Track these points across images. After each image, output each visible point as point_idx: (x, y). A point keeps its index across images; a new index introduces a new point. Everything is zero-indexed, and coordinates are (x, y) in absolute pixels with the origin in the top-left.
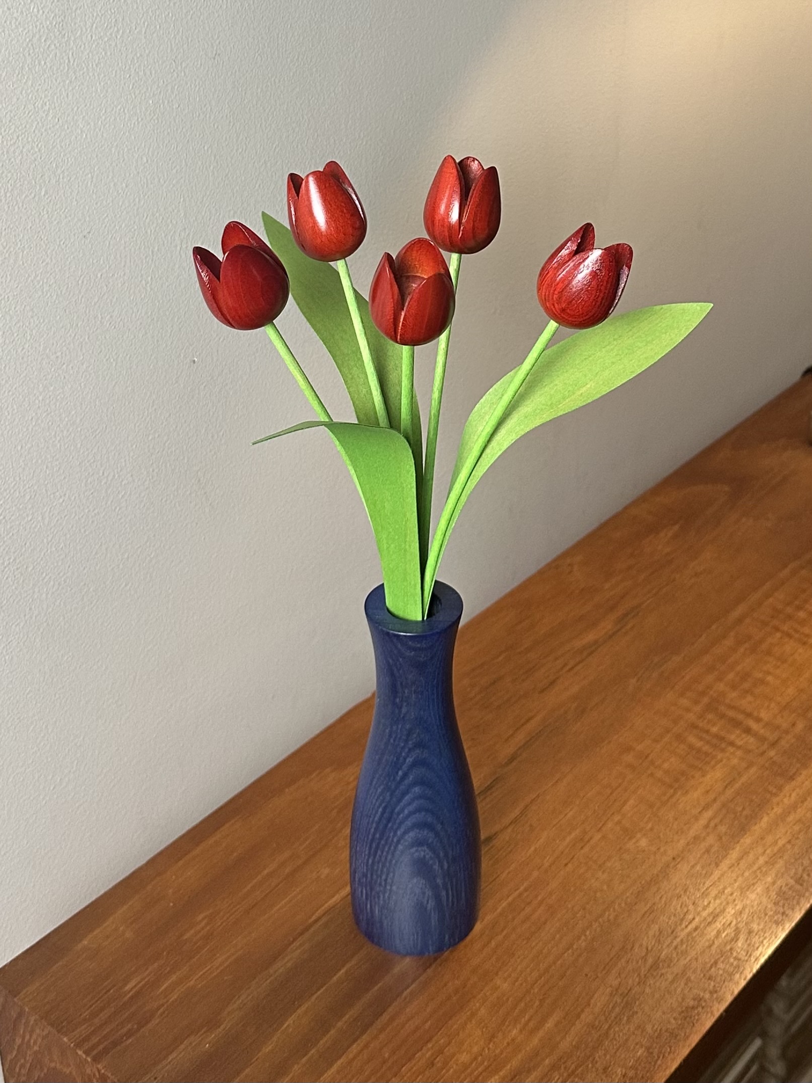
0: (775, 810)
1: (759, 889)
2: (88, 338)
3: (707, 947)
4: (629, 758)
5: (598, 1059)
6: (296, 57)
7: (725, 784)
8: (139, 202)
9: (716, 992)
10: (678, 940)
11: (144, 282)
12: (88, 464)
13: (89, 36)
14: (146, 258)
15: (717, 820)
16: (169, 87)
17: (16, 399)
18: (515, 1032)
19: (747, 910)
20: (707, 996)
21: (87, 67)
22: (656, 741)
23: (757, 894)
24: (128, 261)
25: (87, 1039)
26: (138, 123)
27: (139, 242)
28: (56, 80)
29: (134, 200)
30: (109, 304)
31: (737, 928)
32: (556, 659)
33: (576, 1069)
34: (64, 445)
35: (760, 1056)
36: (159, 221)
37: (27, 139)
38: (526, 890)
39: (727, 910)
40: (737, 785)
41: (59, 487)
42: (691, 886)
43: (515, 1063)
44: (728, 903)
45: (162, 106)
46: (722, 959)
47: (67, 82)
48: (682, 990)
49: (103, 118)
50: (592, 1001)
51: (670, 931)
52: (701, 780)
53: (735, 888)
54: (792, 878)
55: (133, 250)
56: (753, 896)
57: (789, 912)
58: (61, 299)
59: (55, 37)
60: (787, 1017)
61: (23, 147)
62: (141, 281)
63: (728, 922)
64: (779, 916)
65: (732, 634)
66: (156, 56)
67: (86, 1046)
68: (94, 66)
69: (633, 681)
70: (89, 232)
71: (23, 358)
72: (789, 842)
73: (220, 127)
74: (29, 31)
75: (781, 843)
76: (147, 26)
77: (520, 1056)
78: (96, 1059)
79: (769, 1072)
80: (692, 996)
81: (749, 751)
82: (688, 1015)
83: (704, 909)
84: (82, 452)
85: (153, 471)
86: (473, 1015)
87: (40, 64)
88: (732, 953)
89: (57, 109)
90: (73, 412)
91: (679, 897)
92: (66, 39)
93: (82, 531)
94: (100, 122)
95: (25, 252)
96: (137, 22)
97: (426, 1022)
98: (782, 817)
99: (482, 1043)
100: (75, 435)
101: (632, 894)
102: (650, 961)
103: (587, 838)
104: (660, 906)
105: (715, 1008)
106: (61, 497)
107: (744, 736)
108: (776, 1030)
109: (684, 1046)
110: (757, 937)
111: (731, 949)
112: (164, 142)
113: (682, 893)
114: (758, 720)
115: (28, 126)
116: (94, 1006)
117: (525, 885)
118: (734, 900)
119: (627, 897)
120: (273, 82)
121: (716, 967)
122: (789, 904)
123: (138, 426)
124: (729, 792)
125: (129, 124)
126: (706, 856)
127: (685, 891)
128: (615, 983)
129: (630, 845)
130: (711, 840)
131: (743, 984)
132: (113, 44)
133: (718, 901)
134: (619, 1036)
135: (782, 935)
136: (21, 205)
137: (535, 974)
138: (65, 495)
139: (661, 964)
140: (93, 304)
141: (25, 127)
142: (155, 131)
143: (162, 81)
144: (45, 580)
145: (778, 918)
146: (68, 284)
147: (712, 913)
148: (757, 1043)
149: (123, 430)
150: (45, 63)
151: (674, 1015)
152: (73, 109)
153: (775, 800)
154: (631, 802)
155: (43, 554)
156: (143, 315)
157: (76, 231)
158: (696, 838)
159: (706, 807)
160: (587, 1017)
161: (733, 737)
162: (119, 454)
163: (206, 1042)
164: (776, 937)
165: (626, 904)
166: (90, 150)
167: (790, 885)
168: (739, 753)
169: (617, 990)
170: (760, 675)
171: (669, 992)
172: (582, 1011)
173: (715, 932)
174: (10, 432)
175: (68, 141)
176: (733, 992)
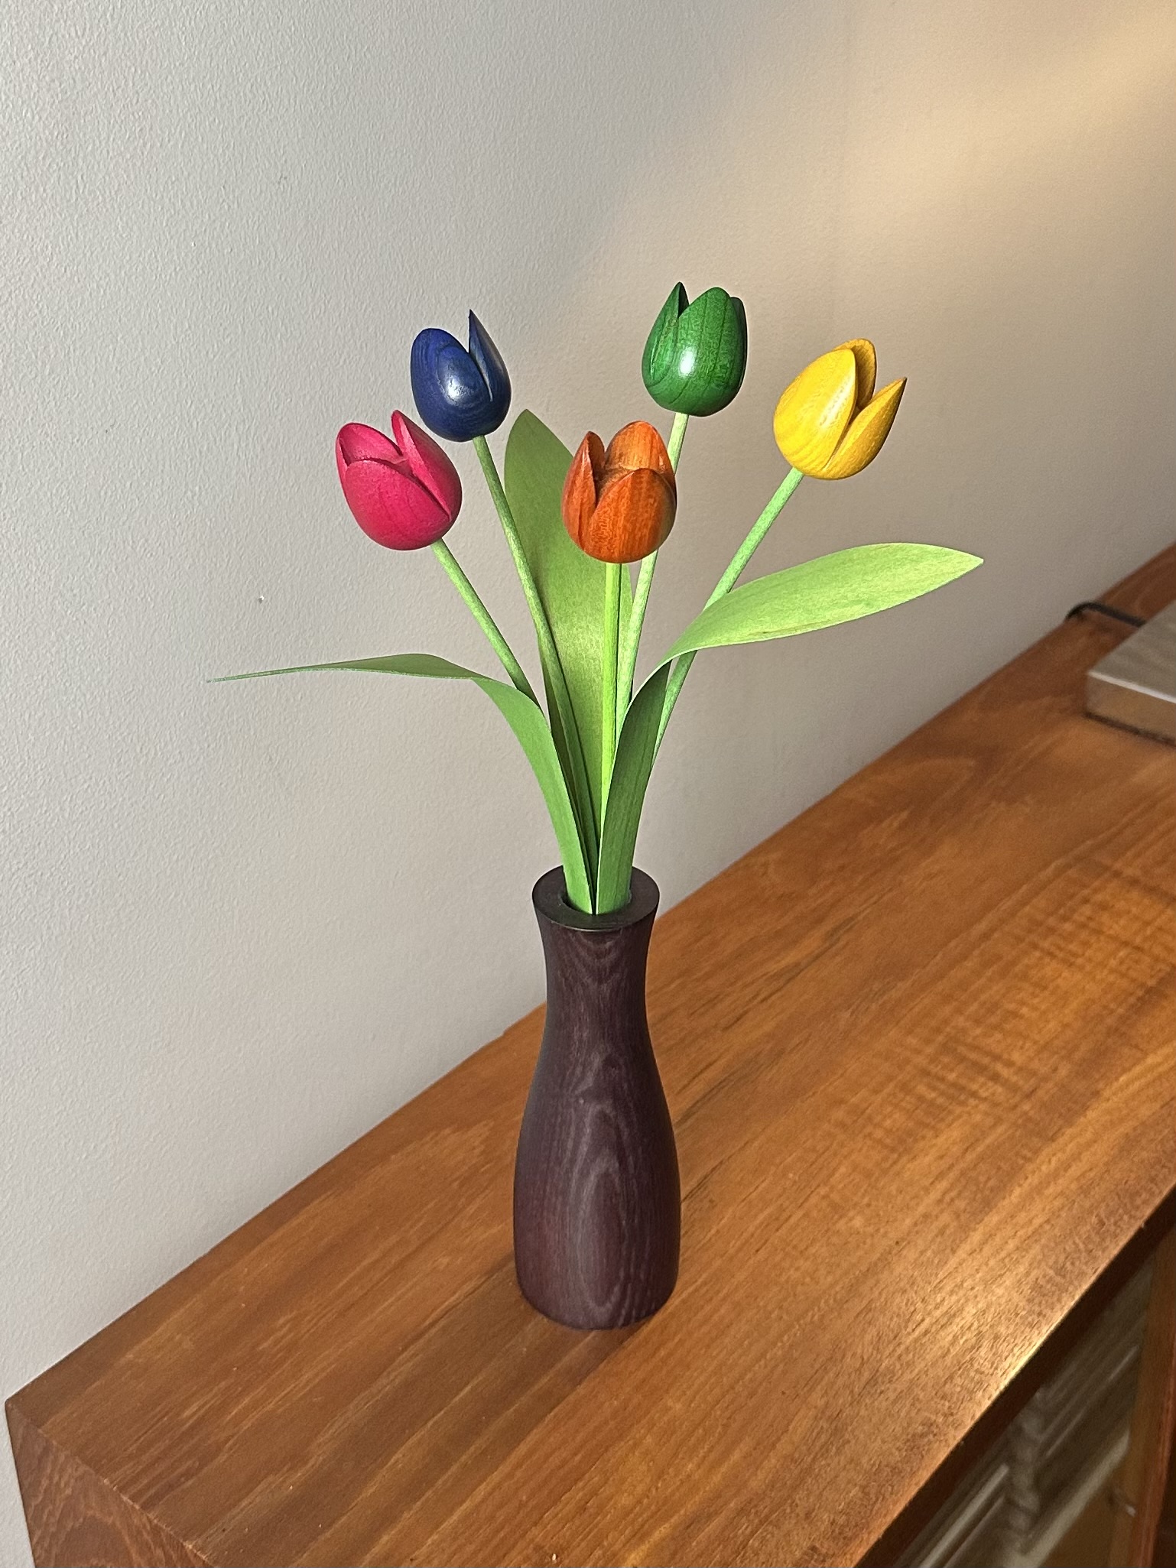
0: (1029, 1180)
1: (1009, 1280)
2: (116, 569)
3: (940, 1357)
4: (839, 1114)
5: (798, 1502)
6: (393, 181)
7: (965, 1147)
8: (180, 382)
9: (952, 1414)
10: (903, 1347)
11: (189, 493)
12: (119, 738)
13: (105, 152)
14: (191, 460)
15: (953, 1194)
16: (218, 224)
17: (19, 652)
18: (690, 1466)
19: (993, 1310)
20: (940, 1420)
21: (103, 196)
22: (876, 1092)
23: (1006, 1289)
24: (168, 463)
25: (135, 1480)
26: (176, 274)
27: (181, 439)
28: (61, 215)
29: (173, 381)
30: (143, 522)
31: (980, 1332)
32: (746, 986)
33: (772, 1512)
34: (88, 713)
35: (1006, 1488)
36: (209, 411)
37: (23, 296)
38: (705, 1283)
39: (967, 1309)
40: (980, 1149)
41: (82, 769)
42: (919, 1279)
43: (690, 1507)
44: (967, 1300)
45: (208, 251)
46: (960, 1372)
47: (76, 217)
48: (908, 1413)
49: (128, 267)
50: (791, 1428)
51: (891, 1336)
52: (934, 1141)
53: (977, 1280)
54: (1051, 1268)
55: (173, 449)
56: (1000, 1291)
57: (1047, 1312)
58: (76, 518)
59: (57, 153)
60: (1042, 1438)
61: (18, 308)
62: (185, 493)
63: (968, 1325)
64: (1035, 1316)
65: (976, 952)
66: (198, 179)
67: (133, 1490)
68: (113, 193)
69: (847, 1015)
70: (112, 426)
71: (27, 597)
72: (1048, 1221)
73: (288, 279)
74: (20, 145)
75: (1037, 1222)
76: (185, 137)
77: (697, 1498)
78: (145, 1507)
79: (1017, 1506)
80: (920, 1420)
81: (996, 1105)
82: (915, 1445)
83: (936, 1308)
84: (111, 722)
85: (209, 746)
86: (636, 1445)
87: (37, 191)
88: (972, 1365)
89: (64, 254)
90: (98, 669)
91: (904, 1291)
92: (73, 155)
93: (116, 825)
94: (123, 273)
95: (25, 453)
96: (170, 131)
97: (576, 1454)
98: (1039, 1189)
99: (648, 1480)
100: (101, 699)
101: (843, 1288)
102: (866, 1375)
103: (785, 1215)
104: (878, 1304)
105: (950, 1436)
106: (85, 782)
107: (990, 1084)
108: (1028, 1454)
109: (910, 1485)
110: (1005, 1344)
111: (972, 1359)
112: (212, 300)
113: (908, 1286)
114: (1009, 1064)
115: (23, 278)
116: (142, 1439)
117: (704, 1276)
118: (976, 1297)
119: (837, 1293)
120: (361, 218)
121: (951, 1382)
122: (1047, 1302)
123: (187, 688)
124: (970, 1157)
125: (163, 276)
126: (939, 1239)
127: (913, 1283)
128: (821, 1403)
129: (841, 1225)
130: (945, 1218)
131: (987, 1404)
132: (139, 164)
133: (954, 1298)
134: (826, 1472)
135: (1038, 1341)
136: (17, 388)
137: (717, 1391)
138: (91, 778)
139: (880, 1380)
140: (121, 523)
141: (20, 279)
142: (200, 286)
143: (207, 216)
144: (68, 891)
145: (1033, 1320)
146: (86, 496)
147: (947, 1312)
148: (1003, 1471)
149: (166, 692)
150: (45, 190)
151: (898, 1444)
152: (85, 255)
153: (1030, 1167)
154: (843, 1170)
155: (63, 856)
156: (190, 536)
157: (95, 423)
158: (926, 1216)
159: (940, 1176)
160: (784, 1447)
161: (974, 1087)
162: (162, 725)
163: (290, 1484)
164: (1030, 1345)
165: (835, 1300)
166: (110, 312)
167: (1047, 1278)
168: (983, 1107)
169: (823, 1412)
170: (1012, 1006)
171: (891, 1415)
172: (779, 1439)
173: (950, 1338)
174: (14, 695)
175: (80, 299)
176: (974, 1416)
